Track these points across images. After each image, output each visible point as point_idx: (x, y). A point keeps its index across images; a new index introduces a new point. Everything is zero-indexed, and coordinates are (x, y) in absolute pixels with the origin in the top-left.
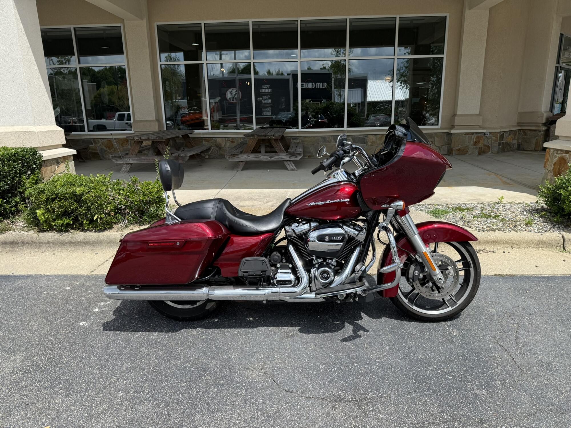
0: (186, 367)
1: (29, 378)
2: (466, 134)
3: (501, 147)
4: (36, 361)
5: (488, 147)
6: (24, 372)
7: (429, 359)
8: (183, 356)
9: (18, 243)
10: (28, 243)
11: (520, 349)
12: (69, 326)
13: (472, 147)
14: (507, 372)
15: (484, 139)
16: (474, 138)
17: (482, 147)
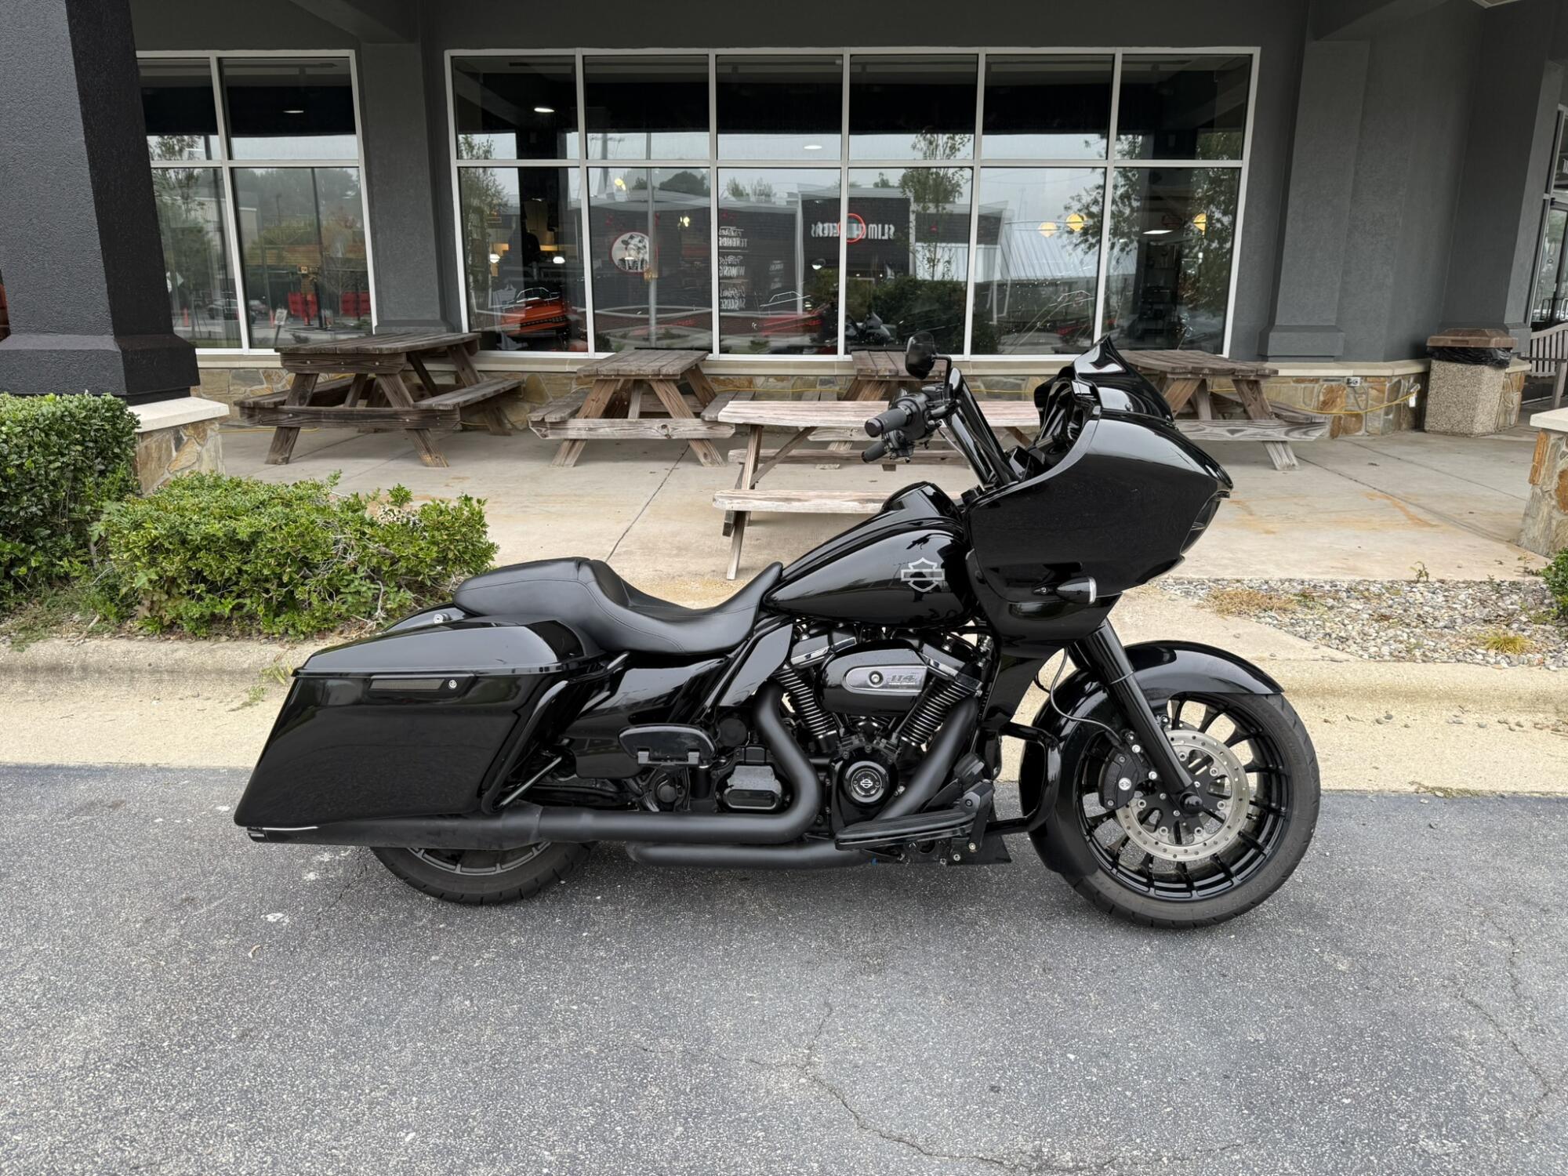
0: (588, 1056)
1: (133, 1083)
2: (1299, 380)
3: (1391, 417)
4: (148, 1032)
5: (1358, 417)
6: (118, 1065)
7: (1277, 1041)
8: (575, 1023)
10: (100, 672)
11: (1531, 1018)
12: (237, 924)
14: (1505, 1087)
15: (1348, 396)
16: (1319, 392)
17: (1340, 418)
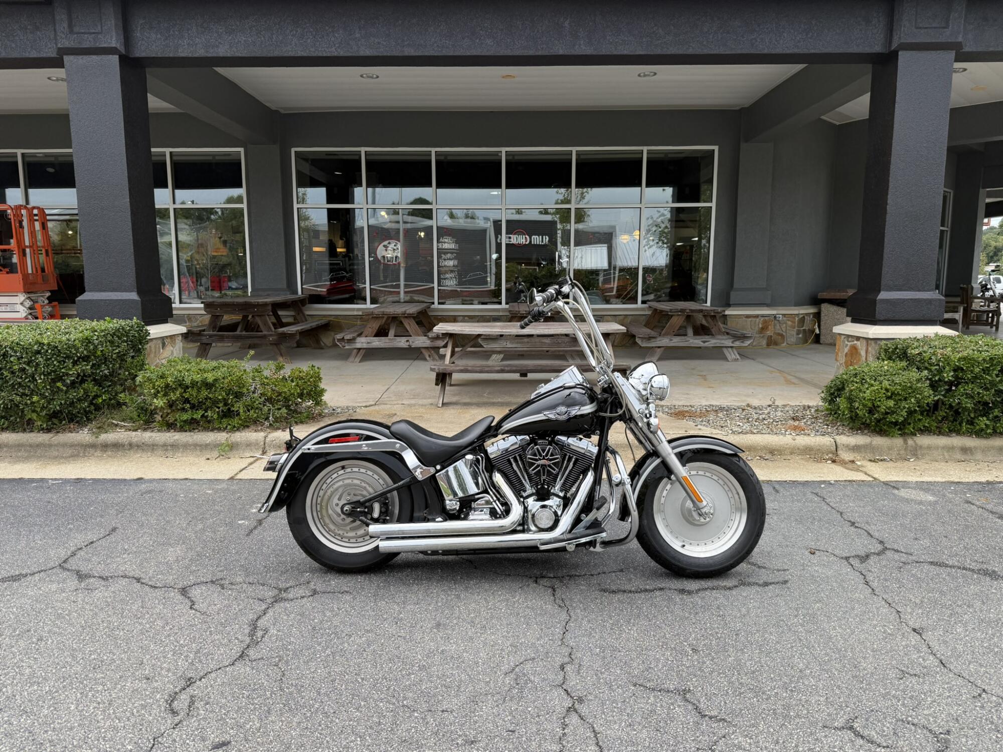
1: (198, 564)
2: (748, 316)
3: (800, 336)
4: (200, 551)
5: (782, 335)
6: (190, 560)
9: (124, 446)
12: (226, 524)
13: (757, 335)
15: (775, 325)
16: (759, 323)
17: (771, 336)
